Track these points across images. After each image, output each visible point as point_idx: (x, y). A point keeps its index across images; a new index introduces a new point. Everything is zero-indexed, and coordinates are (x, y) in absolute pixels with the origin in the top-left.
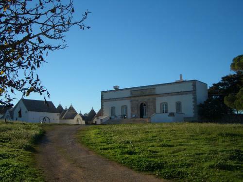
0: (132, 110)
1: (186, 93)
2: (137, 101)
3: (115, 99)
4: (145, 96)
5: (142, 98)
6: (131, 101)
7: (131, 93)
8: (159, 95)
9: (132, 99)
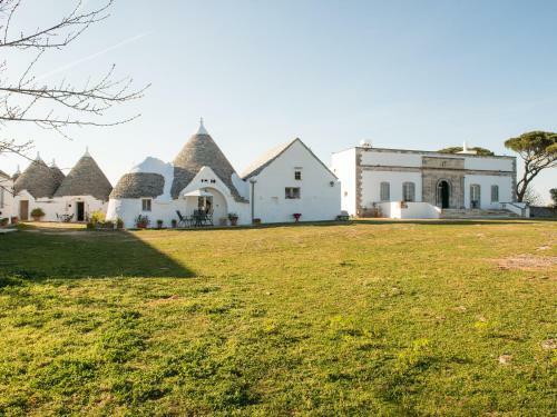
0: (423, 193)
1: (505, 173)
2: (436, 177)
3: (391, 168)
4: (451, 169)
5: (442, 172)
6: (423, 176)
7: (424, 162)
8: (469, 172)
9: (426, 172)
